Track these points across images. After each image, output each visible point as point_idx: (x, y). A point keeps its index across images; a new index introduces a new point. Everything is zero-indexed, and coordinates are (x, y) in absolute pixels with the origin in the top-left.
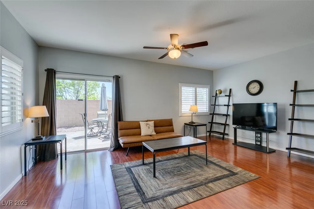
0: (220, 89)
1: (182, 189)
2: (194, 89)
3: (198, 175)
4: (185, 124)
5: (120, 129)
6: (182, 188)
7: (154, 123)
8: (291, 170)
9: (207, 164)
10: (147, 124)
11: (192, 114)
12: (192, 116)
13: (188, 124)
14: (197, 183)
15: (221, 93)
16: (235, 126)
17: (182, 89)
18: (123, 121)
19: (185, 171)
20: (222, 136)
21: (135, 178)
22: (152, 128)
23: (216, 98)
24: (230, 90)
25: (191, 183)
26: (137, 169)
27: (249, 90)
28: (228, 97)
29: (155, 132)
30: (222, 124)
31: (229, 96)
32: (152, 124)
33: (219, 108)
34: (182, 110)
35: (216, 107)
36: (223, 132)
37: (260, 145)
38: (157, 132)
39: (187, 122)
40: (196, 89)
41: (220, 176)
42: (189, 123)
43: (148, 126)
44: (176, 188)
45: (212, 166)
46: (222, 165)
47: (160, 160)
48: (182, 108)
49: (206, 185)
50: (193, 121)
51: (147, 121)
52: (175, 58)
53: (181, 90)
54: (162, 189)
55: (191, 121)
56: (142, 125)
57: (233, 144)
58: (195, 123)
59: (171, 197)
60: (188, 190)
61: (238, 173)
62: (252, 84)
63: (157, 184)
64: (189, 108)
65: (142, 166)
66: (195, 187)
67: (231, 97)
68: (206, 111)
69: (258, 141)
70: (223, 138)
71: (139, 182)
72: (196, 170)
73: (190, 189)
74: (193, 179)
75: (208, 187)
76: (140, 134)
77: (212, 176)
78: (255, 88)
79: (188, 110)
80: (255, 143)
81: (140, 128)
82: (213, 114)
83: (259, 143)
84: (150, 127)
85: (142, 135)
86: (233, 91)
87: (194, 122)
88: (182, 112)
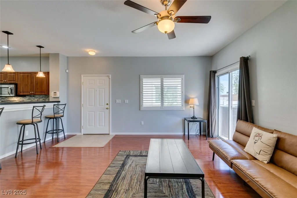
1: (122, 170)
3: (129, 189)
10: (257, 135)
14: (119, 180)
25: (124, 178)
43: (257, 138)
44: (127, 168)
49: (110, 184)
66: (116, 176)
73: (118, 173)
74: (126, 182)
84: (259, 143)
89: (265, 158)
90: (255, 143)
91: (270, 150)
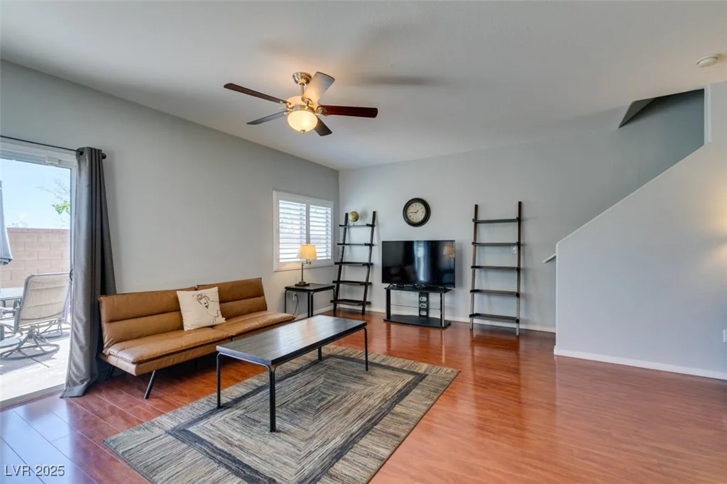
0: (355, 211)
1: (354, 436)
2: (305, 208)
3: (365, 397)
4: (286, 288)
5: (111, 321)
6: (352, 435)
7: (219, 291)
8: (473, 351)
9: (367, 369)
10: (200, 298)
11: (302, 266)
12: (302, 269)
13: (294, 287)
14: (374, 415)
15: (356, 219)
16: (387, 285)
17: (281, 205)
18: (115, 293)
19: (334, 396)
20: (360, 308)
21: (220, 450)
22: (215, 307)
23: (345, 229)
24: (374, 213)
25: (361, 417)
26: (208, 426)
27: (409, 215)
28: (371, 228)
29: (223, 316)
30: (361, 284)
31: (372, 226)
32: (213, 294)
33: (351, 251)
34: (281, 256)
35: (347, 248)
36: (362, 300)
37: (427, 316)
38: (228, 316)
39: (292, 284)
40: (309, 208)
41: (404, 387)
42: (296, 285)
43: (203, 301)
44: (338, 438)
45: (378, 371)
46: (392, 365)
47: (260, 385)
48: (281, 251)
49: (392, 411)
50: (304, 281)
51: (196, 290)
52: (304, 131)
53: (278, 208)
54: (310, 453)
55: (300, 280)
56: (186, 300)
57: (384, 320)
58: (308, 285)
59: (342, 464)
60: (365, 434)
61: (427, 373)
62: (414, 205)
63: (290, 445)
64: (296, 251)
65: (221, 414)
66: (375, 424)
67: (375, 228)
68: (325, 258)
69: (423, 310)
70: (363, 312)
71: (238, 458)
72: (354, 386)
73: (368, 430)
74: (362, 408)
75: (397, 415)
76: (181, 328)
77: (391, 391)
78: (417, 213)
79: (295, 256)
80: (418, 315)
81: (179, 310)
82: (341, 264)
83: (424, 313)
84: (211, 304)
85: (186, 329)
86: (379, 216)
87: (307, 283)
88: (281, 261)
89: (221, 320)
90: (207, 307)
91: (217, 306)
